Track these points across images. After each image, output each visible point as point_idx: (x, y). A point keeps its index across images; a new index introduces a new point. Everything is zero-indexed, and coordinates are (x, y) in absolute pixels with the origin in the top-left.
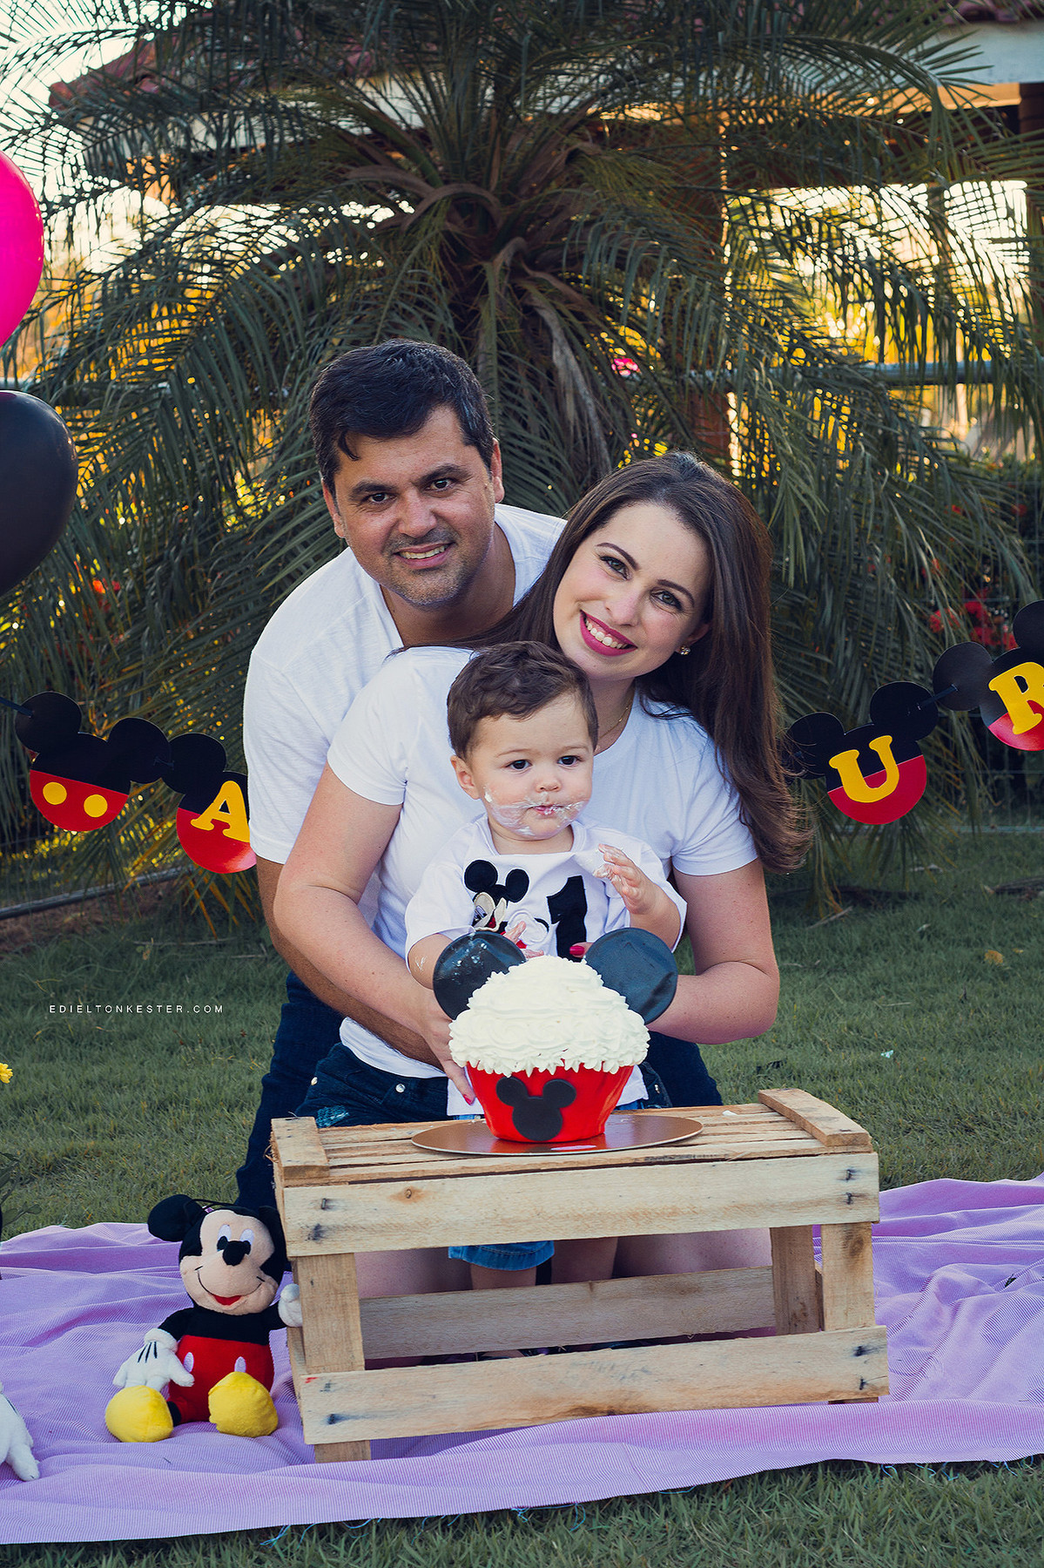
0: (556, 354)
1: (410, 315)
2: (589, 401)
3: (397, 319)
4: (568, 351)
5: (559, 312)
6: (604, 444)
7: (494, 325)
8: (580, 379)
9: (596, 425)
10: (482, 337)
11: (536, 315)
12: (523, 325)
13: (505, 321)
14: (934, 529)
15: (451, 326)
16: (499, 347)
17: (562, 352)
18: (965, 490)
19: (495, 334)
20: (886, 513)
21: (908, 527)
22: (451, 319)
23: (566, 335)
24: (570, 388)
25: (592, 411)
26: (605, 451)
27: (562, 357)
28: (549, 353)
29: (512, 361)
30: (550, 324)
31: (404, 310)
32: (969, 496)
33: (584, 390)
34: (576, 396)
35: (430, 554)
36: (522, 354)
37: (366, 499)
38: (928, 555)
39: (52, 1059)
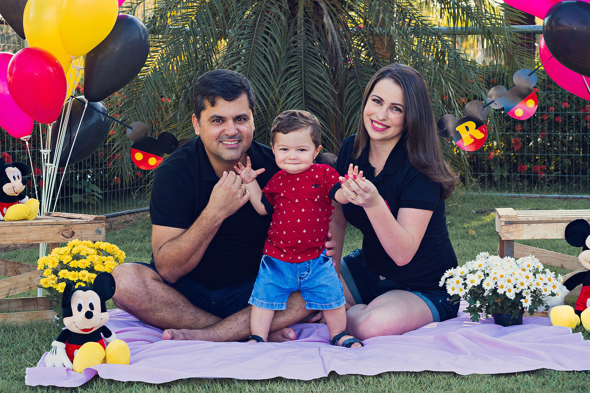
0: (325, 19)
1: (274, 4)
2: (336, 35)
3: (269, 5)
4: (329, 18)
5: (327, 4)
6: (340, 50)
7: (303, 8)
8: (333, 28)
9: (338, 44)
10: (299, 12)
11: (318, 5)
12: (314, 8)
13: (307, 7)
14: (454, 83)
15: (288, 8)
16: (304, 16)
17: (327, 18)
18: (469, 72)
19: (303, 11)
20: (438, 78)
21: (446, 83)
22: (288, 6)
23: (329, 12)
24: (330, 31)
25: (336, 39)
26: (341, 53)
27: (327, 20)
28: (322, 18)
29: (309, 21)
30: (323, 8)
31: (272, 2)
32: (470, 74)
33: (334, 31)
34: (332, 33)
35: (233, 143)
36: (313, 18)
37: (214, 121)
38: (452, 92)
39: (141, 257)
